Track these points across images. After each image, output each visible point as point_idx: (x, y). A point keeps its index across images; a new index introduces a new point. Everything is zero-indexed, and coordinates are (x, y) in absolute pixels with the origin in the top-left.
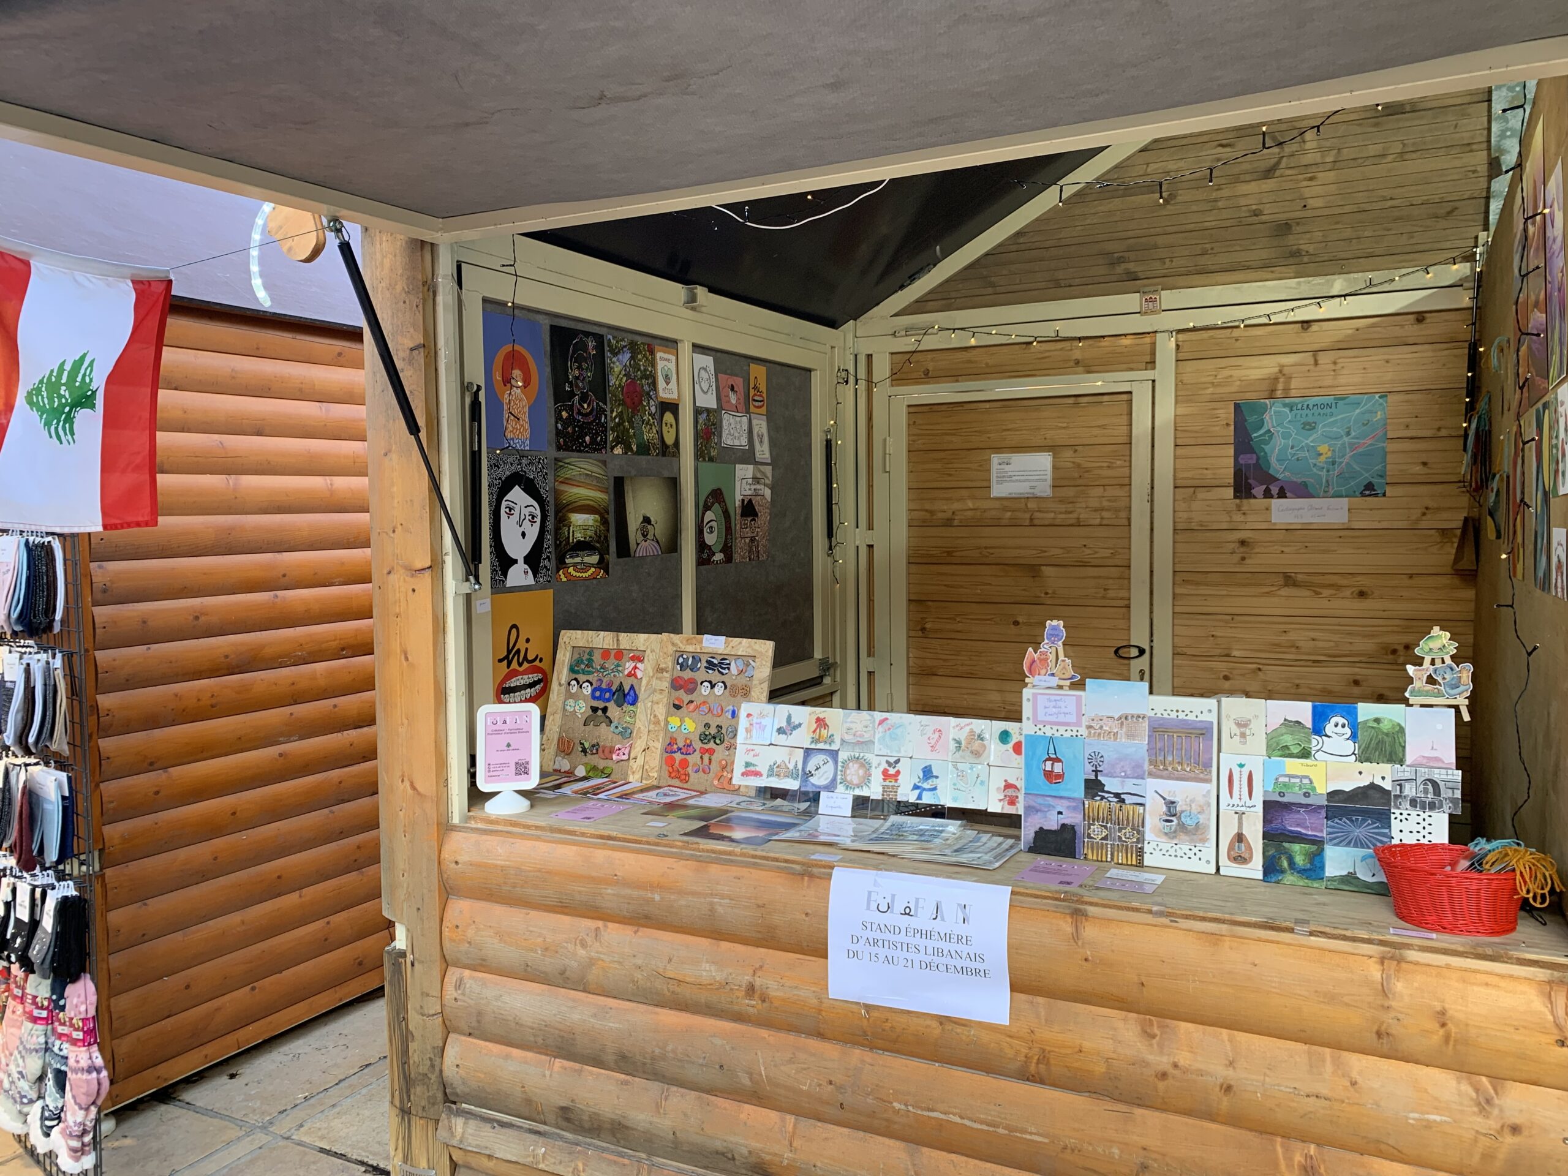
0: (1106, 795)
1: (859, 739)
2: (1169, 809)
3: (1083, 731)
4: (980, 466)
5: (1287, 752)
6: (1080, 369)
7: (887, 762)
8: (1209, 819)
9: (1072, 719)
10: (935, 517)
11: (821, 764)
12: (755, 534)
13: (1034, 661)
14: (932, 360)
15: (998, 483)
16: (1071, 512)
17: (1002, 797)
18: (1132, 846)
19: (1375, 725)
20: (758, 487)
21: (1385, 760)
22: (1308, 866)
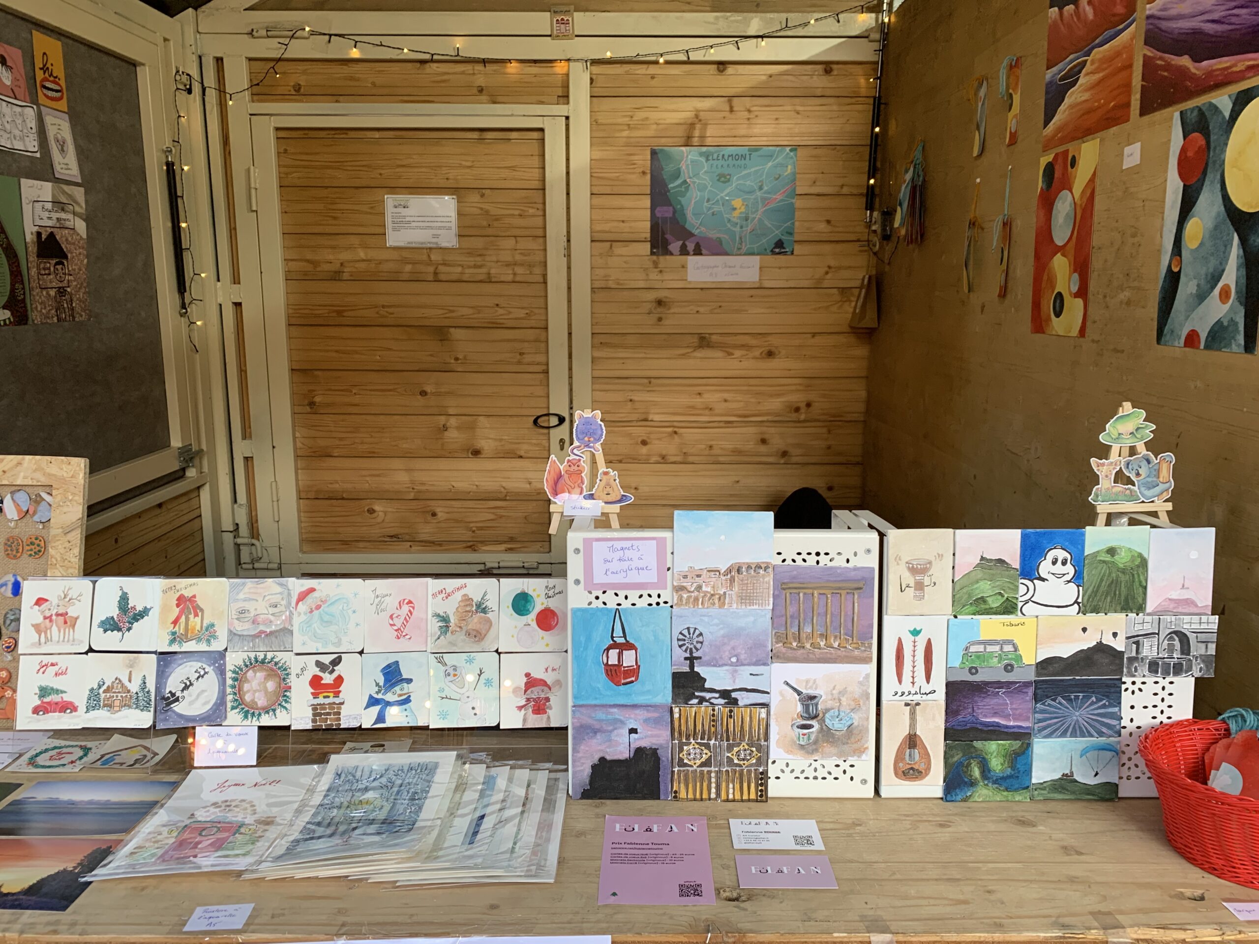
0: (708, 695)
1: (262, 628)
2: (806, 708)
3: (667, 595)
4: (372, 208)
5: (983, 606)
6: (484, 98)
7: (318, 664)
8: (868, 719)
9: (651, 576)
10: (318, 269)
11: (194, 676)
12: (65, 284)
13: (560, 476)
14: (304, 72)
15: (394, 229)
16: (480, 267)
17: (523, 702)
18: (749, 772)
19: (1108, 558)
20: (63, 215)
21: (1119, 608)
22: (1009, 771)
